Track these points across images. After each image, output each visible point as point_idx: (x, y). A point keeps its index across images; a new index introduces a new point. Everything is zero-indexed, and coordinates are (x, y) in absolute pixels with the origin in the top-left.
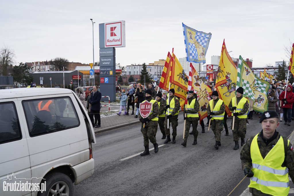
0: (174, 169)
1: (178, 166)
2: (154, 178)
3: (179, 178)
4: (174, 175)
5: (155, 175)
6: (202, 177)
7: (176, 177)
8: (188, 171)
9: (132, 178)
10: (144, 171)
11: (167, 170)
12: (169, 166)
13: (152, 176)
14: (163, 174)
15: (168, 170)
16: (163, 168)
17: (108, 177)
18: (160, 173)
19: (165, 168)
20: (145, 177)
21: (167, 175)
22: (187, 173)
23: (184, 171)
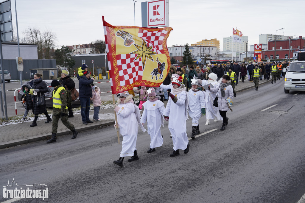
0: (232, 154)
1: (236, 152)
2: (212, 164)
3: (240, 164)
4: (234, 161)
5: (213, 161)
6: (265, 163)
7: (236, 163)
8: (249, 157)
9: (189, 163)
10: (200, 156)
11: (225, 155)
12: (227, 151)
13: (210, 161)
14: (221, 160)
15: (227, 156)
16: (221, 153)
17: (162, 161)
18: (218, 158)
19: (223, 153)
20: (203, 162)
21: (226, 161)
22: (247, 159)
23: (244, 157)
